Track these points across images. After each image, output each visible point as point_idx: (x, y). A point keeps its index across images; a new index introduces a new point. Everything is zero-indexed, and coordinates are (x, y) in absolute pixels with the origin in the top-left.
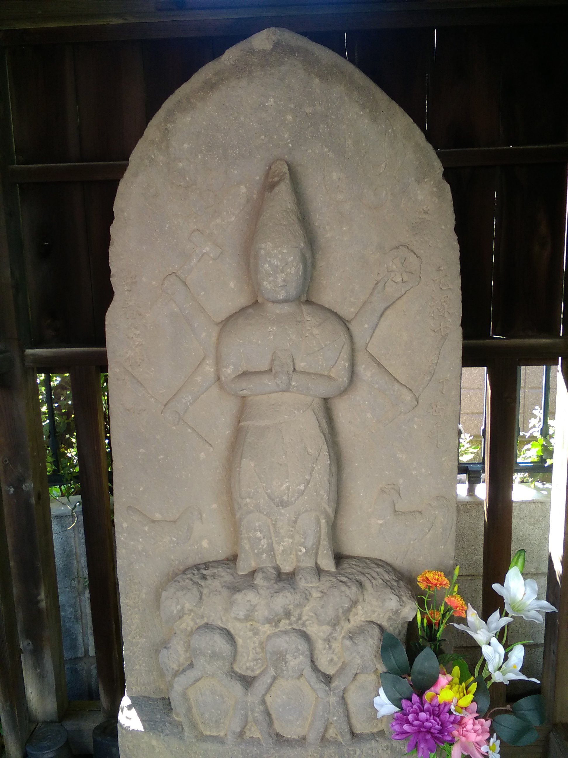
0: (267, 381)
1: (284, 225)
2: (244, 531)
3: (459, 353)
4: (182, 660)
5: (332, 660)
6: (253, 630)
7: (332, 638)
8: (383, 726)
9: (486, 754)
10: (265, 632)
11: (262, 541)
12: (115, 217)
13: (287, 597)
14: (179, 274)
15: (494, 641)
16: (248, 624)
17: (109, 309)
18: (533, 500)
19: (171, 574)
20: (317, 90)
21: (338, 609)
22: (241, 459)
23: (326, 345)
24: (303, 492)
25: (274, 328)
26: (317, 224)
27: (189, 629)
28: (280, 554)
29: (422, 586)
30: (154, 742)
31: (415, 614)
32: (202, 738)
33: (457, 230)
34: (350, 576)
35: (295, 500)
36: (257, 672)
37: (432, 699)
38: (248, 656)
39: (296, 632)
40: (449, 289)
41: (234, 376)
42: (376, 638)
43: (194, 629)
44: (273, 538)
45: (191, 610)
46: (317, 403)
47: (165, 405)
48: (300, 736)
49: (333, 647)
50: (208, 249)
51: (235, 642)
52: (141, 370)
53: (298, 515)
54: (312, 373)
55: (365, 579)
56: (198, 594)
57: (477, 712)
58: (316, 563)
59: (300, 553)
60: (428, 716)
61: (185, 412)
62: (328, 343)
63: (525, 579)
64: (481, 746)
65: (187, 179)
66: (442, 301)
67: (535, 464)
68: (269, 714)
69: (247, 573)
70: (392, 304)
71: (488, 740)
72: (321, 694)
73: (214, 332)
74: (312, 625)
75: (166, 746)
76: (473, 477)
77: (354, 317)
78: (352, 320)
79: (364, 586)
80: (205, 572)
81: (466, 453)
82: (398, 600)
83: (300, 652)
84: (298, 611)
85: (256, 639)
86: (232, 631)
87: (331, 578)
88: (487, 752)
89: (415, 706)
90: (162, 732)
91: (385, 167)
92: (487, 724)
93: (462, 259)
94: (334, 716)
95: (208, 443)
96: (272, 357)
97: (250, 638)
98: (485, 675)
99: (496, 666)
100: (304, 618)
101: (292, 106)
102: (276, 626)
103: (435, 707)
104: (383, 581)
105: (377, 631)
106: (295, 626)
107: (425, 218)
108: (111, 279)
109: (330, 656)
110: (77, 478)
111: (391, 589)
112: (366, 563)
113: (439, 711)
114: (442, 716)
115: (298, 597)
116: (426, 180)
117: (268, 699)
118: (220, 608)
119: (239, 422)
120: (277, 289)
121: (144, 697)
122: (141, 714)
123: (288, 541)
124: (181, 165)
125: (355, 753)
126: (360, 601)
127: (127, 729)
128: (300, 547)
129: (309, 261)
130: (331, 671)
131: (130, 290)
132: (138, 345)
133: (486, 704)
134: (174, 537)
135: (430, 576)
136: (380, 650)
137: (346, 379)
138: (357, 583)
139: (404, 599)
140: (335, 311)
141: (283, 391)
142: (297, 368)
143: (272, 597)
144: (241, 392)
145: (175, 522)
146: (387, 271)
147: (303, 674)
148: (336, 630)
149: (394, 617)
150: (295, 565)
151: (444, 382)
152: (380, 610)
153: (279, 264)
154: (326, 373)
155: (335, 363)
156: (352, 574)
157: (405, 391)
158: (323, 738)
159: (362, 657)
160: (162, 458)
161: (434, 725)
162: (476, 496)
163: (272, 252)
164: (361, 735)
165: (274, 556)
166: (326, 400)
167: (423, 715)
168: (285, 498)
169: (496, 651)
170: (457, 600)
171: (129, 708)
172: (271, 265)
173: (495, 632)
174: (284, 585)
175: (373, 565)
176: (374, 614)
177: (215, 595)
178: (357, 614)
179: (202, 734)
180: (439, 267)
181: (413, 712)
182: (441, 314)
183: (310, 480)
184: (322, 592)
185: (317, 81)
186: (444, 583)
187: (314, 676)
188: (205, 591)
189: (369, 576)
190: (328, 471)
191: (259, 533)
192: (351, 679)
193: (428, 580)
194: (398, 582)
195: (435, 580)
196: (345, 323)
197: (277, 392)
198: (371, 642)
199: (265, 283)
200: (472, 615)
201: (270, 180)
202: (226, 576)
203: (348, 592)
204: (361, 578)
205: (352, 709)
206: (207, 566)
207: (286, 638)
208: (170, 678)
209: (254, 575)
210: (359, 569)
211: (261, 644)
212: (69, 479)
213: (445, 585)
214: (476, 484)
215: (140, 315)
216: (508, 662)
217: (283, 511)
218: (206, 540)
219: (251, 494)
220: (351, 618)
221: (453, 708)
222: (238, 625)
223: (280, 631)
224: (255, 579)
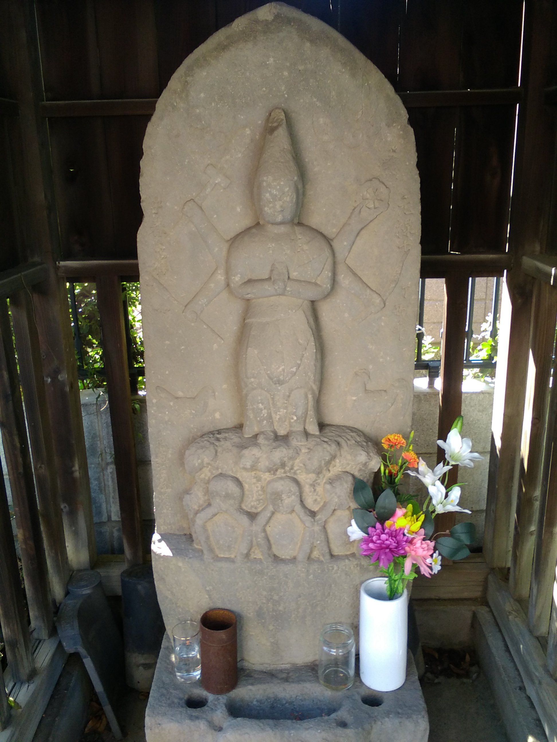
0: (268, 287)
1: (282, 162)
2: (249, 404)
3: (419, 266)
4: (201, 502)
5: (316, 500)
6: (256, 478)
7: (316, 483)
8: (354, 550)
9: (430, 565)
10: (266, 479)
11: (263, 411)
12: (144, 153)
13: (283, 451)
14: (196, 200)
15: (438, 483)
16: (253, 473)
17: (140, 228)
18: (482, 391)
19: (191, 439)
20: (308, 52)
21: (321, 461)
22: (247, 347)
23: (313, 259)
24: (295, 374)
25: (273, 245)
26: (307, 160)
27: (207, 478)
28: (277, 421)
29: (385, 446)
30: (180, 564)
31: (380, 466)
32: (217, 559)
33: (419, 165)
34: (330, 438)
35: (289, 380)
36: (259, 510)
37: (391, 526)
38: (253, 497)
39: (289, 478)
40: (411, 214)
41: (241, 283)
42: (350, 483)
43: (211, 478)
44: (272, 409)
45: (208, 464)
46: (307, 305)
47: (186, 306)
48: (292, 557)
49: (317, 490)
50: (220, 180)
51: (243, 487)
52: (166, 278)
53: (291, 391)
54: (303, 281)
55: (342, 440)
56: (214, 452)
57: (424, 535)
58: (304, 428)
59: (292, 421)
60: (388, 537)
61: (202, 312)
62: (315, 257)
63: (462, 438)
64: (426, 560)
65: (203, 122)
66: (406, 223)
67: (485, 361)
68: (268, 540)
69: (251, 436)
70: (365, 226)
71: (432, 556)
72: (308, 524)
73: (225, 247)
74: (301, 474)
75: (190, 566)
76: (432, 372)
77: (336, 236)
78: (334, 238)
79: (341, 445)
80: (218, 436)
81: (427, 353)
82: (367, 454)
83: (292, 493)
84: (291, 463)
85: (259, 484)
86: (241, 479)
87: (316, 439)
88: (431, 564)
89: (378, 531)
90: (187, 557)
91: (362, 114)
92: (432, 544)
93: (422, 189)
94: (317, 541)
95: (219, 336)
96: (271, 267)
97: (254, 483)
98: (431, 509)
99: (439, 501)
100: (295, 469)
101: (288, 64)
102: (274, 474)
103: (393, 531)
104: (356, 442)
105: (350, 478)
106: (288, 474)
107: (393, 156)
108: (141, 204)
109: (315, 497)
110: (100, 372)
111: (361, 447)
112: (343, 429)
113: (396, 534)
114: (398, 538)
115: (291, 451)
116: (394, 125)
117: (268, 529)
118: (231, 461)
119: (244, 320)
120: (276, 213)
121: (171, 534)
122: (169, 544)
123: (283, 411)
124: (198, 111)
125: (333, 569)
126: (338, 456)
127: (159, 556)
128: (292, 416)
129: (301, 191)
130: (315, 508)
131: (157, 213)
132: (163, 258)
133: (431, 530)
134: (194, 410)
135: (391, 437)
136: (352, 492)
137: (329, 285)
138: (335, 442)
139: (371, 454)
140: (321, 231)
141: (280, 295)
142: (291, 277)
143: (271, 451)
144: (247, 296)
145: (194, 398)
146: (362, 199)
147: (295, 509)
148: (319, 477)
149: (363, 469)
150: (288, 430)
151: (406, 289)
152: (353, 463)
153: (277, 194)
154: (314, 281)
155: (320, 273)
156: (332, 436)
157: (375, 296)
158: (309, 558)
159: (339, 497)
160: (183, 348)
161: (392, 543)
162: (435, 388)
163: (272, 184)
164: (338, 556)
165: (272, 423)
166: (313, 302)
167: (384, 537)
168: (281, 378)
169: (439, 490)
170: (411, 454)
171: (160, 541)
172: (271, 194)
173: (439, 476)
174: (281, 443)
175: (347, 431)
176: (348, 466)
177: (227, 452)
178: (335, 466)
179: (217, 556)
180: (404, 196)
181: (376, 535)
182: (405, 234)
183: (300, 364)
184: (309, 449)
185: (308, 44)
186: (402, 442)
187: (303, 511)
188: (219, 449)
189: (345, 438)
190: (314, 357)
191: (260, 405)
192: (331, 513)
193: (390, 440)
194: (367, 443)
195: (395, 440)
196: (328, 240)
197: (275, 295)
198: (346, 485)
199: (266, 209)
200: (422, 465)
201: (270, 125)
202: (235, 438)
203: (329, 448)
204: (339, 439)
205: (331, 536)
206: (219, 432)
207: (282, 482)
208: (192, 516)
209: (257, 437)
210: (337, 433)
211: (262, 488)
212: (92, 373)
213: (403, 444)
214: (435, 378)
215: (165, 233)
216: (448, 499)
217: (279, 388)
218: (218, 413)
219: (255, 375)
220: (330, 469)
221: (406, 531)
222: (245, 474)
223: (277, 477)
224: (258, 440)
